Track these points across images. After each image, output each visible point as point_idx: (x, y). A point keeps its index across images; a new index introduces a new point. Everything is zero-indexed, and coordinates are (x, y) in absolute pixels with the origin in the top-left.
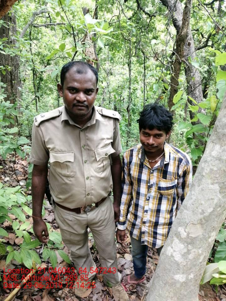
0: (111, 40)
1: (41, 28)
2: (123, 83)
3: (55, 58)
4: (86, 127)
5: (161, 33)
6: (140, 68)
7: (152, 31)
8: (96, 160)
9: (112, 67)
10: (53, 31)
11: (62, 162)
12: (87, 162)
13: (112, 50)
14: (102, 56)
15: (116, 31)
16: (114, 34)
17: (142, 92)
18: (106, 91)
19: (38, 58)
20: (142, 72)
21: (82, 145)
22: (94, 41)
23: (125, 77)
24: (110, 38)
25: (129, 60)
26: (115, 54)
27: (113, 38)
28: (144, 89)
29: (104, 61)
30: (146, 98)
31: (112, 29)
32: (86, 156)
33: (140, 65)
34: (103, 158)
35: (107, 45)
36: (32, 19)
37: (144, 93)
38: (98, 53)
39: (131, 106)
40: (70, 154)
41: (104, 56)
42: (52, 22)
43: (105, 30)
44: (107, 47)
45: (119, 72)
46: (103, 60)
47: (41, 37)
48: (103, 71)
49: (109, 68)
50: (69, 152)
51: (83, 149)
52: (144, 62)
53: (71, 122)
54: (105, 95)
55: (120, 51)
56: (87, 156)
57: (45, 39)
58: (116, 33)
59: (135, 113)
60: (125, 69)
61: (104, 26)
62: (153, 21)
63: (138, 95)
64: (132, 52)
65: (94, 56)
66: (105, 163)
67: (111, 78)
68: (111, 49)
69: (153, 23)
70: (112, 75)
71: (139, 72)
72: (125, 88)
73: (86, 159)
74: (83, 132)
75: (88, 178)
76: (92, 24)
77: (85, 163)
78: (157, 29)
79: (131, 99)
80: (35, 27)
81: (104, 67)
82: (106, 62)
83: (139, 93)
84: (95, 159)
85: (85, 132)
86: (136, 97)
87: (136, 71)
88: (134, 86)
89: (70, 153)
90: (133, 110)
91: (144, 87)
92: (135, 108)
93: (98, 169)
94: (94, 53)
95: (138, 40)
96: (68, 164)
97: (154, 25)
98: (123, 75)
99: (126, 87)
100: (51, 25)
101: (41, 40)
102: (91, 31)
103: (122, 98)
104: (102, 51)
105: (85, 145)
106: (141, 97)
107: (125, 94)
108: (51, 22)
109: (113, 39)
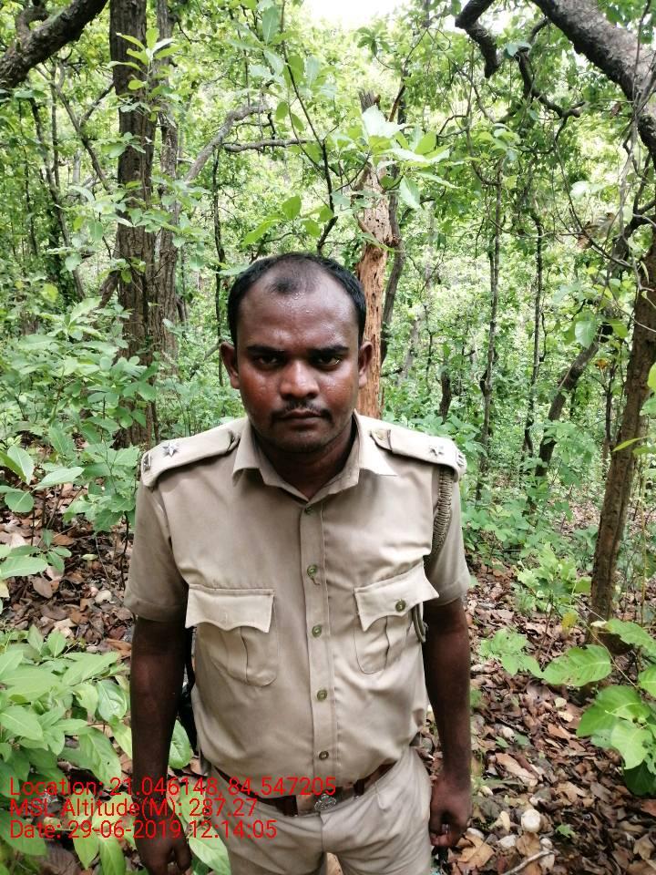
0: (441, 185)
1: (246, 155)
2: (473, 307)
3: (280, 236)
4: (323, 496)
5: (594, 164)
6: (523, 264)
7: (566, 158)
8: (360, 625)
9: (440, 261)
10: (280, 163)
11: (227, 628)
12: (323, 634)
13: (444, 214)
14: (413, 229)
15: (457, 159)
16: (450, 169)
17: (530, 335)
18: (420, 327)
19: (235, 235)
20: (529, 276)
21: (305, 567)
22: (390, 188)
23: (478, 289)
24: (439, 180)
25: (491, 241)
26: (453, 225)
27: (446, 178)
28: (537, 326)
29: (418, 244)
30: (540, 351)
31: (445, 153)
32: (319, 610)
33: (525, 255)
34: (386, 617)
35: (429, 200)
36: (224, 131)
37: (536, 336)
38: (403, 223)
39: (495, 375)
40: (260, 598)
41: (418, 231)
42: (276, 137)
43: (425, 154)
44: (428, 205)
45: (461, 274)
46: (416, 241)
47: (247, 178)
48: (413, 272)
49: (433, 263)
50: (254, 589)
51: (307, 580)
52: (539, 248)
53: (269, 479)
54: (417, 341)
55: (468, 215)
56: (325, 612)
57: (256, 184)
58: (456, 164)
59: (506, 396)
60: (480, 267)
61: (420, 143)
62: (569, 128)
63: (517, 344)
64: (502, 218)
65: (387, 232)
66: (395, 635)
67: (437, 292)
68: (441, 212)
69: (570, 134)
70: (439, 282)
71: (522, 277)
72: (476, 320)
73: (321, 623)
74: (313, 515)
75: (322, 696)
76: (383, 137)
77: (315, 635)
78: (584, 152)
79: (496, 355)
80: (228, 150)
81: (417, 259)
82: (423, 248)
83: (520, 337)
84: (353, 621)
85: (318, 515)
86: (511, 347)
87: (512, 271)
88: (505, 316)
89: (258, 594)
90: (500, 387)
91: (537, 321)
92: (505, 380)
93: (367, 660)
94: (388, 222)
95: (524, 184)
96: (249, 636)
97: (574, 142)
98: (473, 283)
99: (480, 318)
100: (273, 145)
101: (244, 187)
102: (380, 159)
103: (467, 351)
104: (414, 215)
105: (315, 566)
106: (525, 349)
107: (478, 338)
108: (273, 138)
109: (446, 183)
